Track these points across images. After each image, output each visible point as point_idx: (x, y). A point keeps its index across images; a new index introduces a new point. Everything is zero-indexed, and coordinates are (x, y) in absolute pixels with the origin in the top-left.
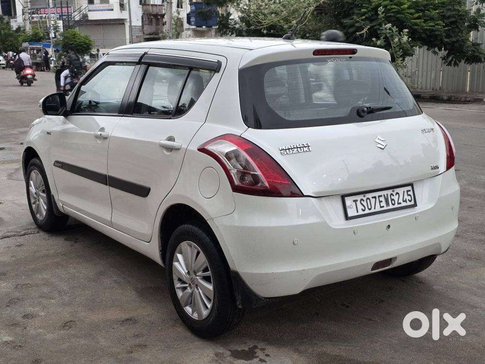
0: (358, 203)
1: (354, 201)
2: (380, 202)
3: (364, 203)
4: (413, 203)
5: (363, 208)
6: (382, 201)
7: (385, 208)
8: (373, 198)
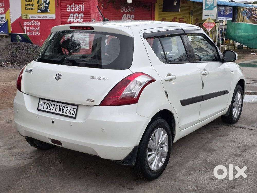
0: (45, 104)
1: (44, 103)
2: (56, 108)
3: (48, 106)
4: (74, 116)
5: (47, 108)
6: (57, 108)
7: (58, 112)
8: (53, 104)
